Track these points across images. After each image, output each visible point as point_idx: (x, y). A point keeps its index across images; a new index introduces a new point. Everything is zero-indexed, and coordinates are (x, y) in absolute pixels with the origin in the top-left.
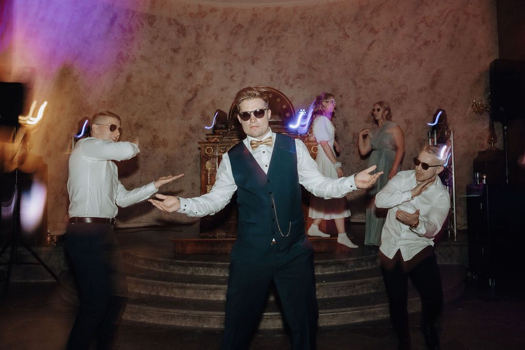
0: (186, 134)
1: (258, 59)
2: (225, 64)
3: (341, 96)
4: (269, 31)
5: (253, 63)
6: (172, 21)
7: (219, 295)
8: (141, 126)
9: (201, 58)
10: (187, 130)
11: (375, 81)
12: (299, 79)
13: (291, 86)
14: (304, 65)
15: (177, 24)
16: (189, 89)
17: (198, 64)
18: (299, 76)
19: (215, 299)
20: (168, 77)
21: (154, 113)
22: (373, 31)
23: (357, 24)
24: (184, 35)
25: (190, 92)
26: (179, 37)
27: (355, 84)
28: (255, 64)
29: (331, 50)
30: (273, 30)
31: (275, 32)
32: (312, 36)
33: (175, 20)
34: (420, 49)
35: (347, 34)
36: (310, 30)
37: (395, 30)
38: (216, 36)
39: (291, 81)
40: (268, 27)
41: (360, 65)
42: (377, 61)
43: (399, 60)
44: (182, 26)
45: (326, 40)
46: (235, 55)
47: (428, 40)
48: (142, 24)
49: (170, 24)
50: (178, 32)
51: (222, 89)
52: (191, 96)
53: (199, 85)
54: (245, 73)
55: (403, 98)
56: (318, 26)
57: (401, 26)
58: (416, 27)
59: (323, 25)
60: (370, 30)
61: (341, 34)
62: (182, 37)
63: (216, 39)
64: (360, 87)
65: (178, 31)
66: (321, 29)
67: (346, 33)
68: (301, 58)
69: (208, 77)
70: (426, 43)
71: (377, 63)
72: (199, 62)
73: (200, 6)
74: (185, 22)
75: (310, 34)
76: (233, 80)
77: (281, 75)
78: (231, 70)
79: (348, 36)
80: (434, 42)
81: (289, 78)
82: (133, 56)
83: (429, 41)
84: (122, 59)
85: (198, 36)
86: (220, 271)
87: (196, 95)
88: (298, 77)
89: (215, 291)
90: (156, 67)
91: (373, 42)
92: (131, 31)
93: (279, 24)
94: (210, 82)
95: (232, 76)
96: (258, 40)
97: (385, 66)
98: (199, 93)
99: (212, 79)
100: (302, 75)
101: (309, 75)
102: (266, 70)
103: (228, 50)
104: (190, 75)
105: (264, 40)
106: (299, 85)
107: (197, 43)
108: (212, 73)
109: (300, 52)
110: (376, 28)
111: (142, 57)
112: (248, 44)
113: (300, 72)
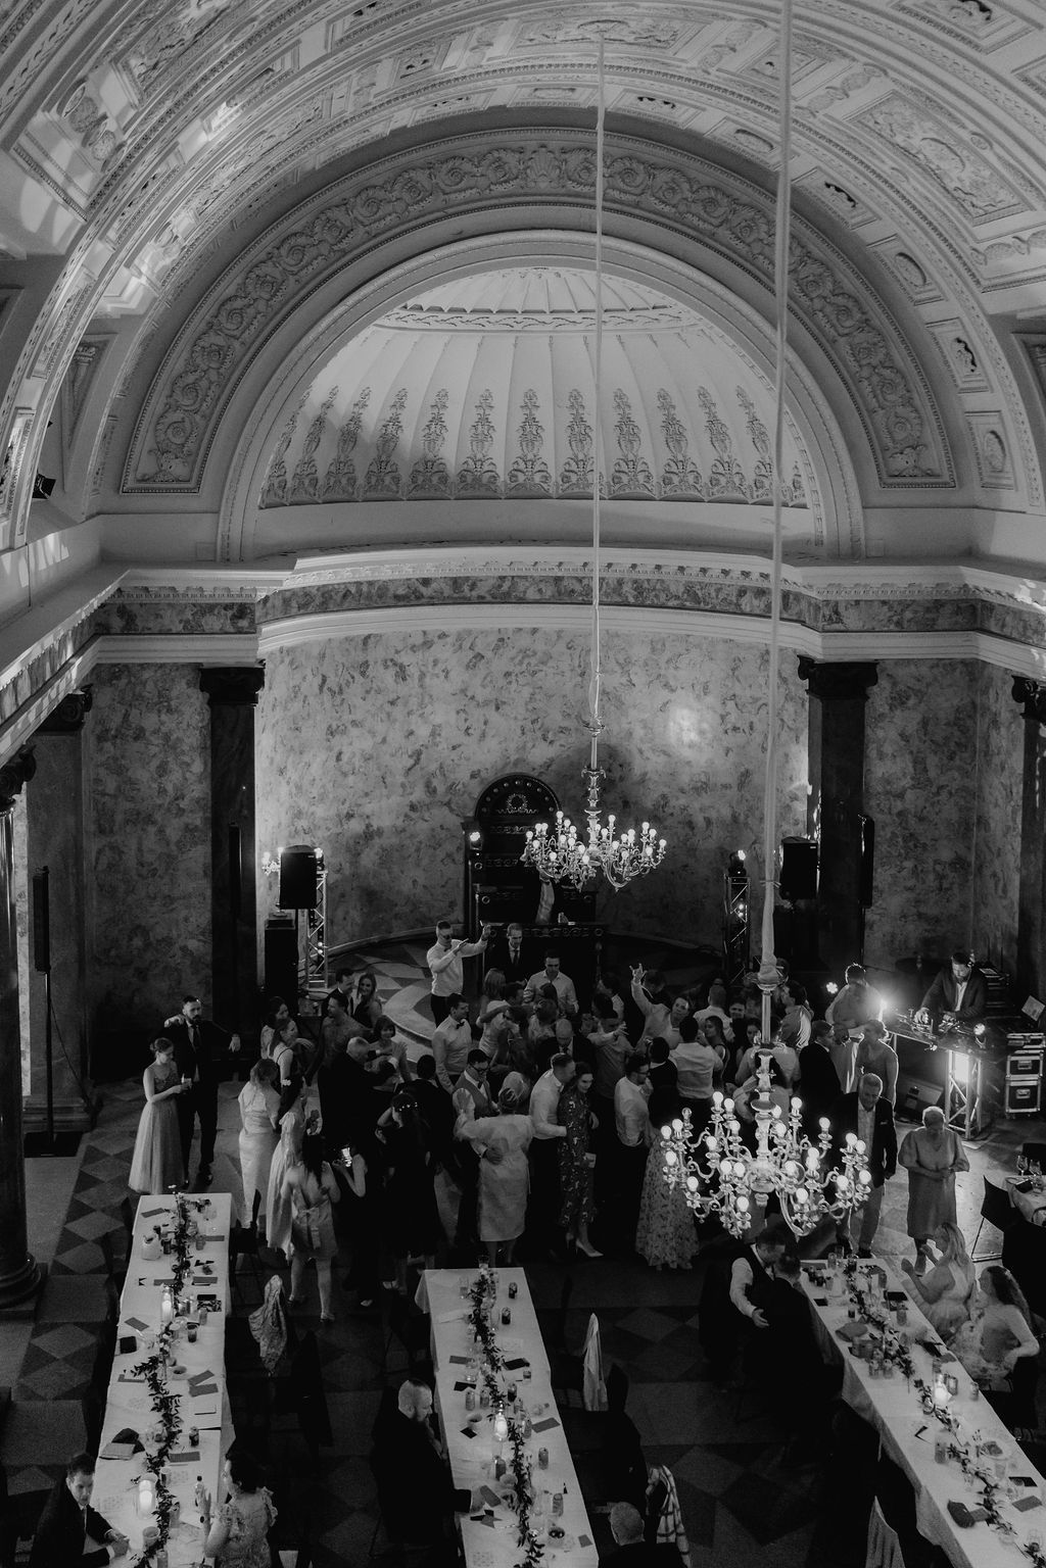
0: (406, 816)
1: (504, 703)
2: (458, 713)
4: (521, 663)
5: (497, 708)
6: (389, 663)
8: (352, 816)
9: (427, 707)
10: (407, 809)
12: (562, 734)
13: (551, 742)
15: (395, 664)
16: (410, 752)
17: (421, 716)
18: (562, 730)
20: (384, 741)
21: (367, 794)
22: (668, 687)
24: (404, 679)
25: (410, 756)
26: (398, 683)
27: (641, 753)
28: (500, 710)
29: (609, 700)
30: (526, 661)
31: (529, 664)
33: (392, 660)
34: (727, 733)
36: (580, 666)
37: (697, 695)
38: (447, 673)
39: (550, 736)
40: (520, 658)
44: (401, 666)
46: (473, 698)
47: (737, 726)
48: (353, 678)
49: (386, 667)
50: (396, 676)
51: (454, 748)
52: (412, 762)
53: (423, 745)
54: (486, 723)
55: (703, 789)
57: (705, 694)
58: (724, 703)
60: (665, 685)
61: (624, 680)
62: (402, 682)
63: (446, 677)
64: (648, 758)
65: (397, 674)
69: (436, 732)
70: (735, 729)
72: (424, 713)
73: (425, 633)
74: (405, 658)
76: (468, 734)
77: (537, 726)
78: (466, 720)
79: (634, 685)
80: (745, 731)
81: (548, 732)
82: (344, 726)
83: (740, 729)
84: (332, 733)
85: (422, 675)
87: (419, 759)
88: (561, 732)
90: (369, 732)
91: (667, 703)
92: (341, 691)
93: (535, 653)
94: (438, 739)
95: (468, 728)
98: (424, 756)
99: (440, 735)
100: (566, 728)
101: (577, 730)
102: (516, 718)
103: (463, 691)
104: (411, 733)
105: (513, 677)
106: (562, 742)
107: (421, 686)
108: (440, 726)
109: (564, 696)
110: (672, 683)
111: (354, 723)
112: (491, 681)
113: (565, 724)
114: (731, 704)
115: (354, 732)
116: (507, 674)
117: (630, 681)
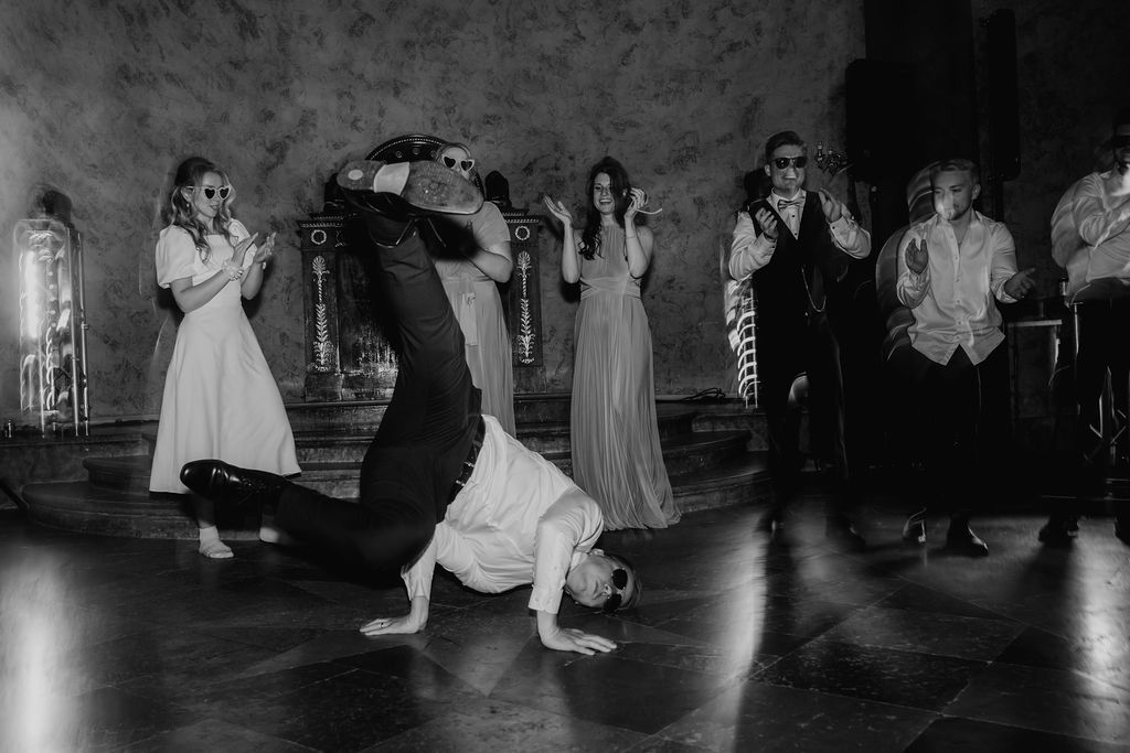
1: (407, 85)
2: (340, 96)
3: (571, 158)
4: (427, 29)
5: (397, 93)
6: (229, 5)
7: (349, 489)
9: (291, 82)
11: (635, 125)
12: (489, 125)
13: (474, 139)
14: (497, 97)
15: (240, 10)
16: (268, 145)
17: (286, 93)
18: (489, 120)
19: (341, 497)
22: (631, 27)
23: (600, 13)
24: (255, 35)
25: (271, 150)
26: (244, 39)
27: (599, 134)
28: (401, 96)
29: (551, 66)
30: (434, 27)
31: (438, 30)
32: (512, 38)
34: (720, 59)
35: (583, 34)
36: (508, 27)
37: (674, 23)
38: (320, 37)
39: (473, 130)
40: (425, 21)
41: (609, 94)
42: (640, 87)
43: (682, 82)
44: (249, 15)
45: (541, 46)
46: (361, 77)
47: (736, 41)
48: (164, 7)
50: (241, 27)
51: (337, 147)
52: (272, 158)
53: (288, 137)
54: (381, 113)
55: (690, 157)
56: (524, 19)
57: (685, 15)
58: (714, 17)
59: (533, 17)
60: (627, 26)
61: (569, 35)
62: (251, 39)
63: (320, 43)
64: (609, 139)
65: (242, 25)
66: (529, 24)
67: (579, 32)
68: (491, 83)
69: (306, 120)
70: (733, 47)
71: (640, 91)
72: (287, 91)
75: (508, 35)
76: (357, 129)
77: (454, 117)
78: (352, 108)
79: (584, 38)
80: (747, 43)
81: (470, 125)
82: (150, 74)
83: (739, 43)
84: (126, 77)
85: (283, 35)
86: (349, 454)
87: (282, 156)
88: (488, 122)
89: (341, 483)
90: (199, 99)
91: (632, 50)
92: (143, 19)
93: (446, 15)
94: (312, 132)
95: (356, 120)
96: (406, 46)
97: (657, 96)
98: (290, 153)
99: (314, 125)
100: (494, 117)
101: (509, 117)
102: (423, 107)
103: (346, 66)
104: (269, 116)
105: (417, 46)
106: (490, 137)
107: (283, 50)
108: (313, 113)
109: (490, 71)
110: (637, 20)
111: (170, 77)
112: (386, 54)
113: (491, 111)
114: (724, 14)
115: (170, 90)
116: (408, 44)
117: (578, 34)
